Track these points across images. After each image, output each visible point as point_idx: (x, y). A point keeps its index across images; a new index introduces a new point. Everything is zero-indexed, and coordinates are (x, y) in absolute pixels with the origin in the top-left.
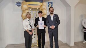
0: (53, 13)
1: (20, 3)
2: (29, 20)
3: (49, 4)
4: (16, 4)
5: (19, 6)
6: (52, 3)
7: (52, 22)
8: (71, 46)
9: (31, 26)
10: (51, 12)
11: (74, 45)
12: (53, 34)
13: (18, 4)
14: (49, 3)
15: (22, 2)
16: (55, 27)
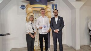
0: (57, 15)
2: (31, 23)
4: (20, 7)
5: (23, 9)
6: (56, 5)
7: (56, 25)
8: (77, 49)
9: (33, 29)
11: (80, 49)
14: (53, 5)
15: (27, 5)
16: (59, 31)
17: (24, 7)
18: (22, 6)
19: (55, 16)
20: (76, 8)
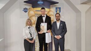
1: (27, 9)
2: (29, 28)
3: (57, 10)
4: (23, 10)
5: (26, 12)
6: (60, 8)
7: (58, 30)
9: (31, 35)
10: (57, 19)
12: (58, 43)
13: (25, 10)
16: (61, 37)
17: (27, 10)
18: (24, 9)
19: (57, 20)
20: (81, 11)
